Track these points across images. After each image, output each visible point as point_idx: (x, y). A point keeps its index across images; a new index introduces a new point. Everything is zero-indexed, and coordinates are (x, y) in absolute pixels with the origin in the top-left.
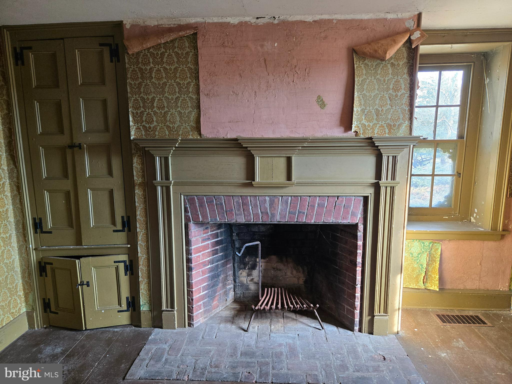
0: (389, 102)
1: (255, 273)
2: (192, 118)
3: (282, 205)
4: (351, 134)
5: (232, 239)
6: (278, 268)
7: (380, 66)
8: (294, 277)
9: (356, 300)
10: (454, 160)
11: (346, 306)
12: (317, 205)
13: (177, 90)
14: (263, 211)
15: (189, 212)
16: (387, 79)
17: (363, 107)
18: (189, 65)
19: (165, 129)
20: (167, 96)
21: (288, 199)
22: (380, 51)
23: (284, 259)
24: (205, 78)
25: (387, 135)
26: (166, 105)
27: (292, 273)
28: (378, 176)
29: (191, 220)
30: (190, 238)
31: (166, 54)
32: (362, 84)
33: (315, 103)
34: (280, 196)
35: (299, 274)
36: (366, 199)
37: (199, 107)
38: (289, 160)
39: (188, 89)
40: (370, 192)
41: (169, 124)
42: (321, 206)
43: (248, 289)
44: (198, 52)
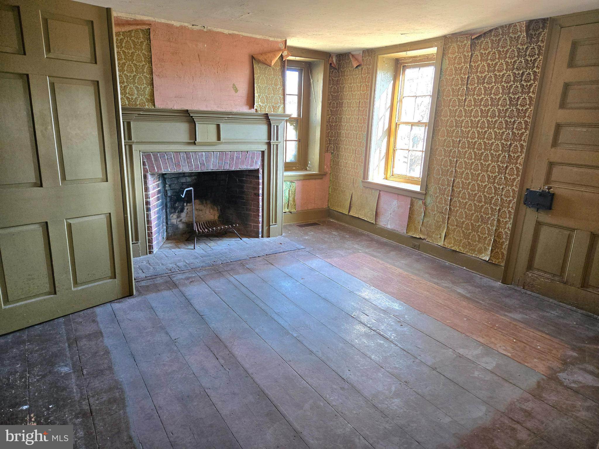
0: (272, 92)
1: (183, 215)
2: (147, 93)
3: (214, 158)
4: (253, 111)
5: (165, 189)
6: (200, 209)
7: (267, 69)
8: (211, 214)
9: (260, 217)
10: (296, 130)
11: (252, 224)
12: (235, 158)
13: (134, 70)
14: (201, 162)
15: (146, 165)
16: (271, 77)
17: (259, 94)
18: (143, 51)
19: (125, 99)
20: (126, 73)
21: (217, 153)
22: (268, 60)
23: (204, 202)
24: (156, 63)
25: (272, 113)
26: (125, 81)
27: (210, 212)
28: (269, 138)
29: (149, 172)
30: (148, 185)
31: (125, 41)
32: (258, 79)
33: (232, 89)
34: (212, 152)
35: (215, 212)
36: (263, 152)
37: (152, 84)
38: (218, 126)
39: (143, 70)
40: (264, 148)
41: (128, 96)
42: (238, 158)
43: (177, 228)
44: (150, 42)
